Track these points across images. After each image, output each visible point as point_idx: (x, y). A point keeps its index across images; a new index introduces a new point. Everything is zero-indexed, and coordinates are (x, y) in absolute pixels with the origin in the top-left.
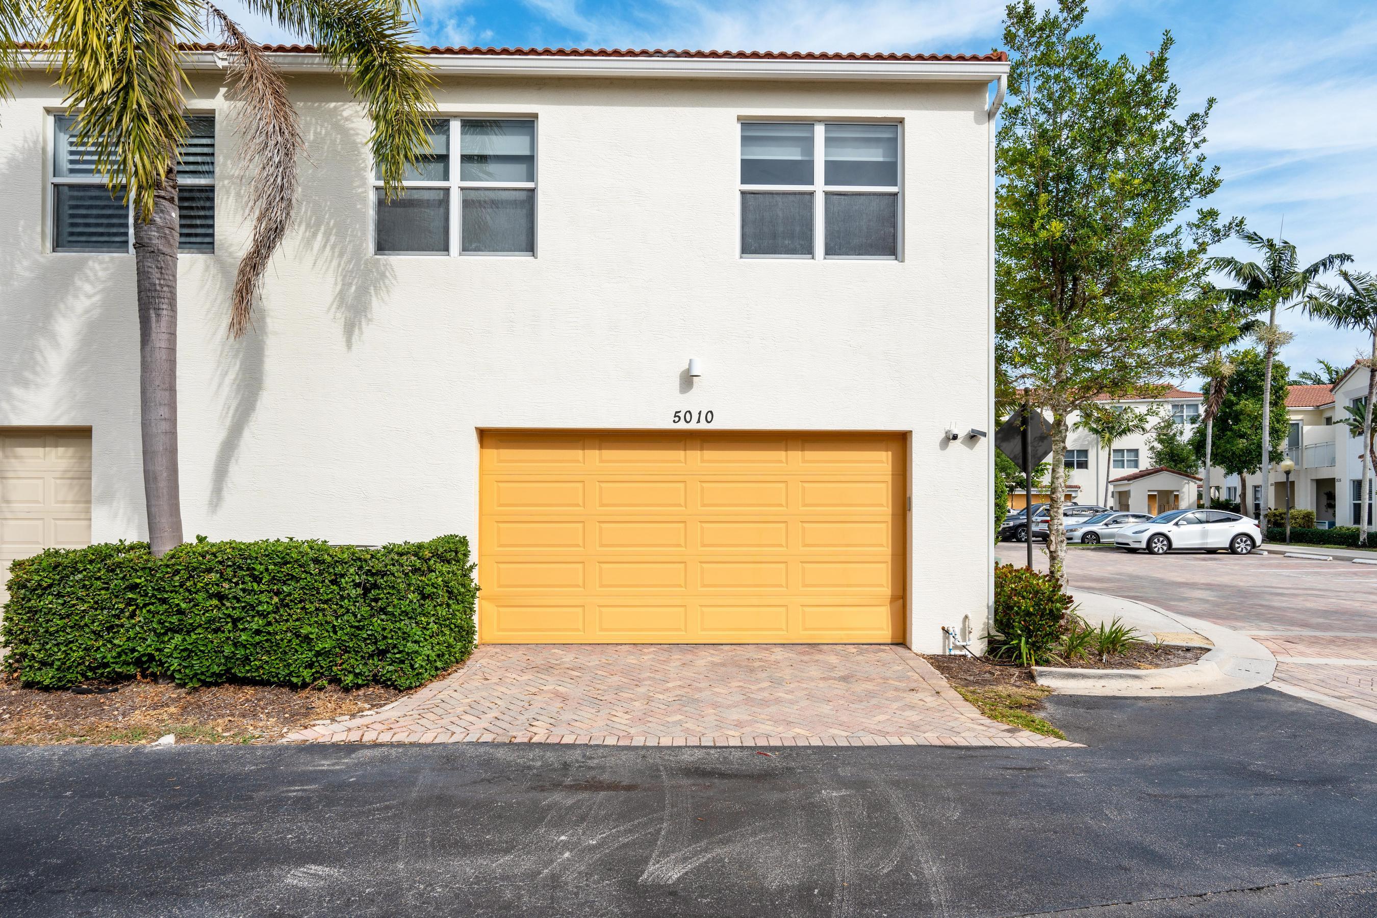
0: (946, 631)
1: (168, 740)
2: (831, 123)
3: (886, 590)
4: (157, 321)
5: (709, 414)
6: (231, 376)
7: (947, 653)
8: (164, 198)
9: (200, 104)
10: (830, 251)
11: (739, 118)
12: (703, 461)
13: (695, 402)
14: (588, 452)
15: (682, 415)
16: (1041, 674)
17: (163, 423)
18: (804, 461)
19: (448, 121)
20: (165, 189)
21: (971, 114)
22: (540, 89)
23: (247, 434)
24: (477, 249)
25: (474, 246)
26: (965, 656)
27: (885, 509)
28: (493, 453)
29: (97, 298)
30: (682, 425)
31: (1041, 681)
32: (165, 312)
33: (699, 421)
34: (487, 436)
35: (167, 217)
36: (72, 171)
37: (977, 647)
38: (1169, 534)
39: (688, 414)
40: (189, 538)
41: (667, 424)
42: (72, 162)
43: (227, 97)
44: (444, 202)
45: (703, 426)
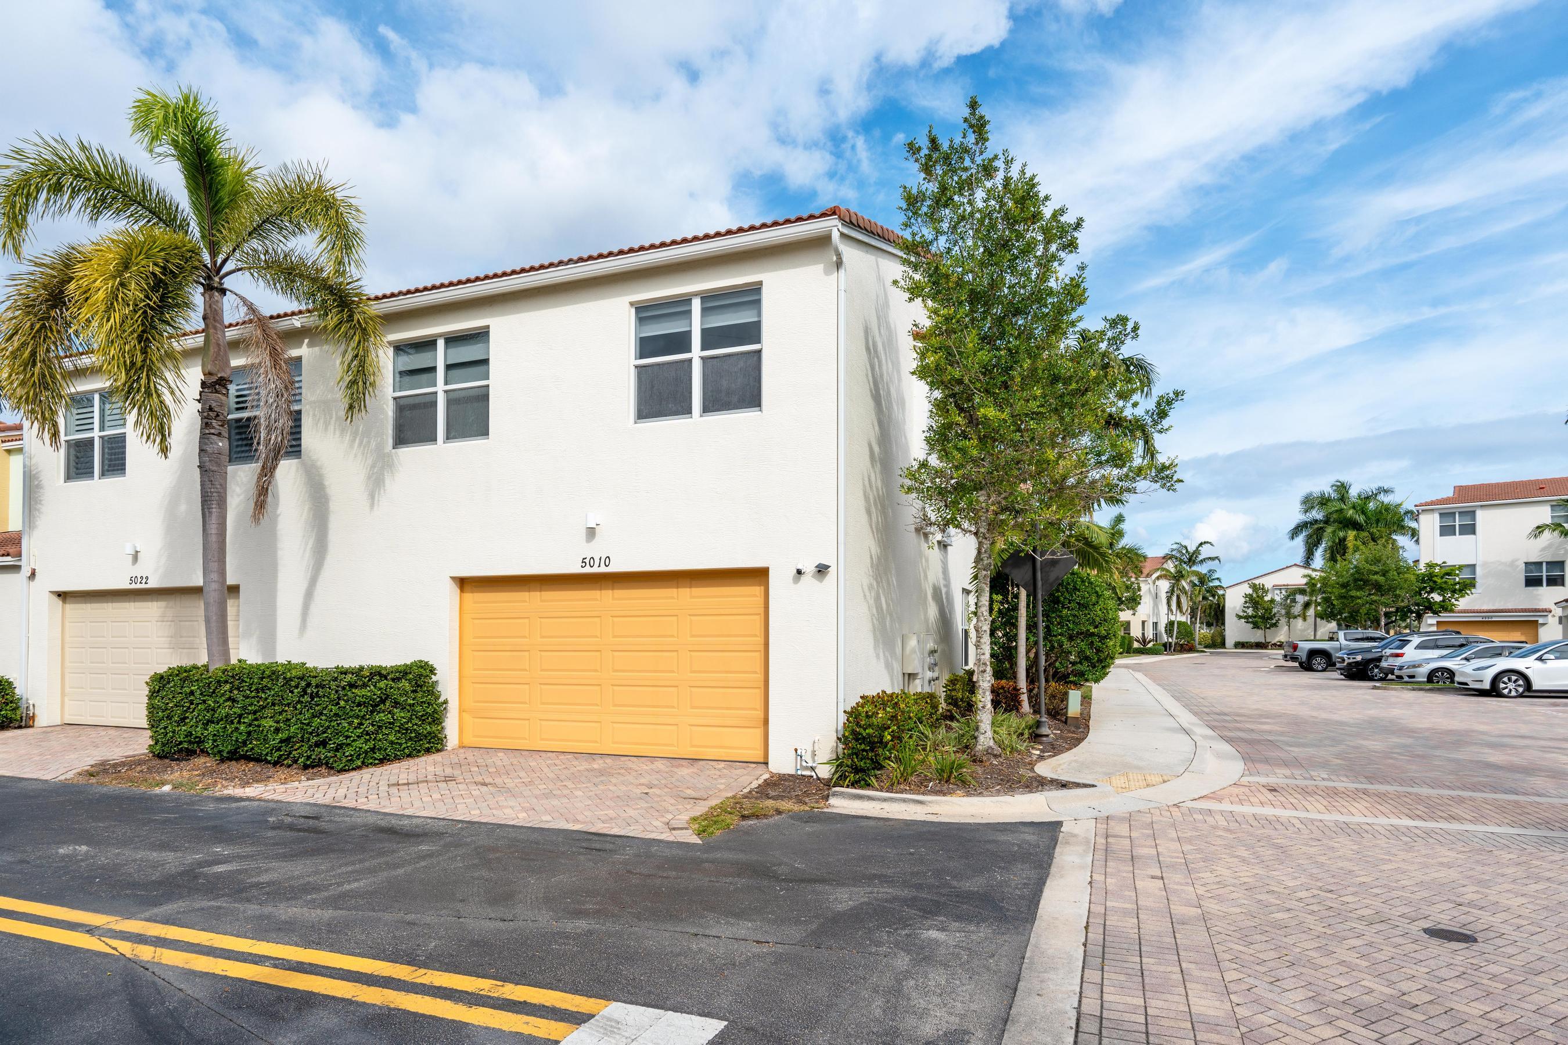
0: (798, 753)
1: (167, 788)
2: (706, 296)
3: (759, 713)
4: (210, 516)
5: (607, 559)
6: (310, 545)
8: (213, 434)
9: (294, 353)
10: (706, 409)
11: (631, 304)
12: (614, 599)
13: (596, 550)
14: (532, 594)
15: (587, 561)
16: (835, 794)
17: (213, 584)
18: (692, 597)
19: (436, 341)
20: (214, 428)
21: (820, 267)
22: (491, 305)
23: (318, 584)
24: (455, 438)
25: (450, 436)
27: (758, 639)
28: (470, 597)
29: (242, 497)
30: (588, 570)
32: (214, 510)
33: (600, 566)
34: (463, 583)
35: (215, 446)
36: (237, 409)
37: (825, 769)
38: (1528, 672)
39: (592, 560)
40: (234, 661)
41: (576, 569)
42: (238, 403)
43: (310, 345)
44: (434, 404)
45: (603, 569)
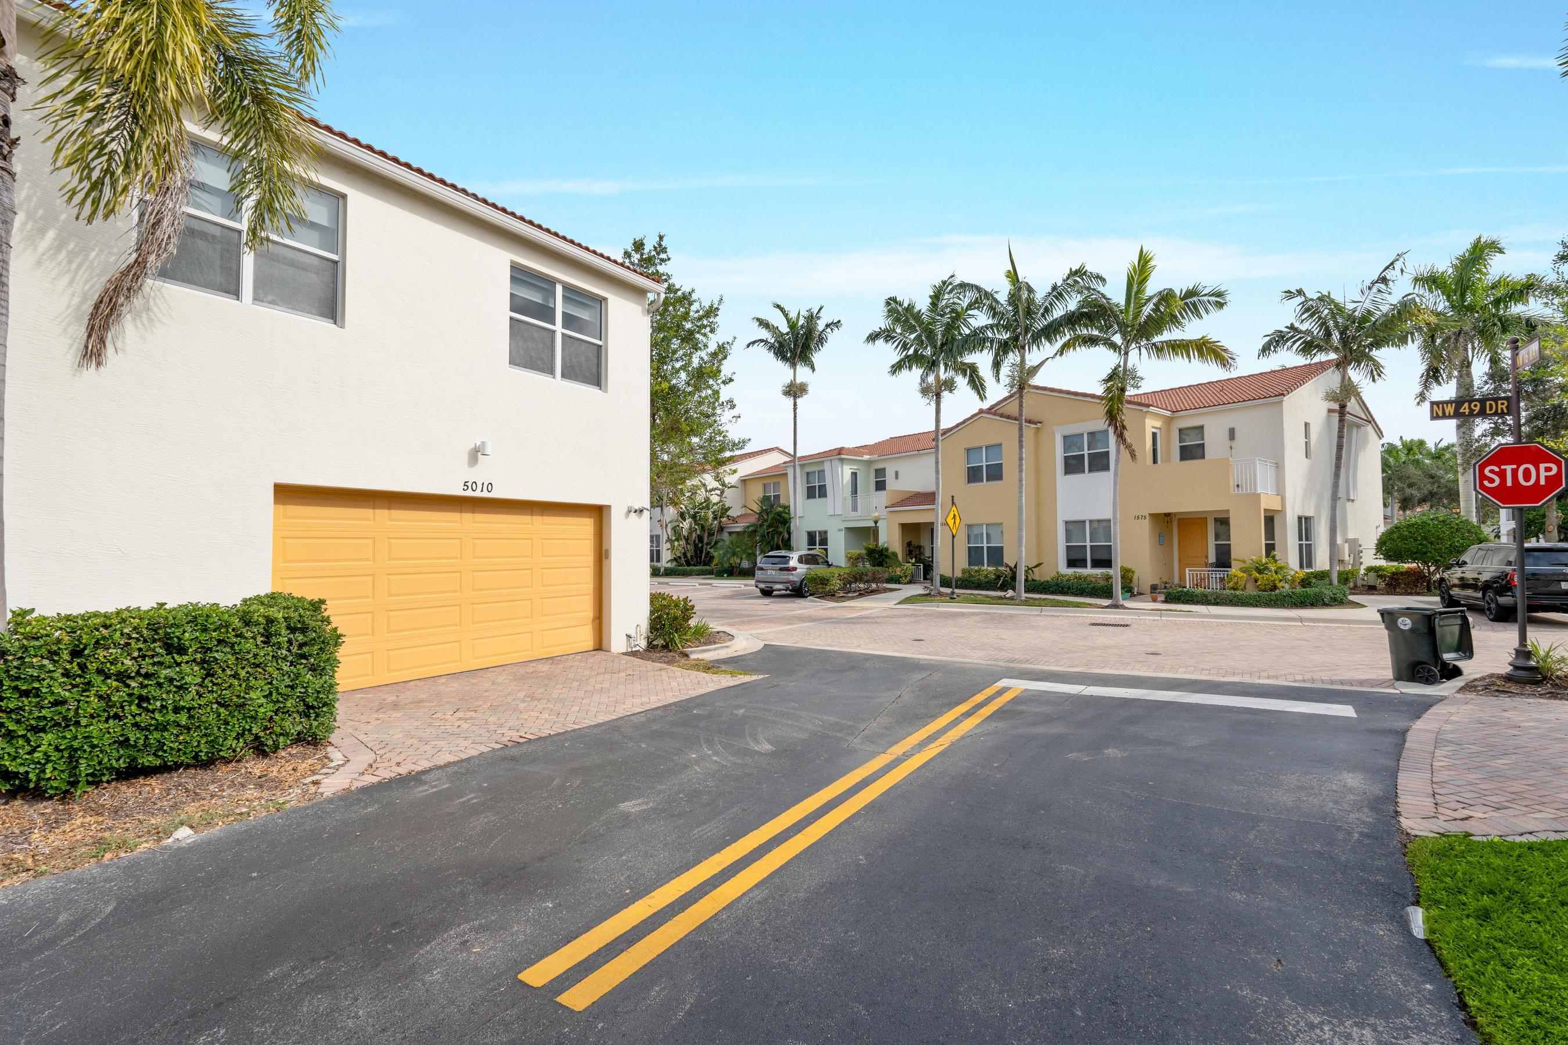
0: (629, 636)
2: (568, 288)
3: (589, 614)
5: (490, 486)
7: (629, 650)
11: (512, 262)
13: (480, 474)
15: (469, 484)
16: (692, 652)
18: (543, 524)
21: (640, 309)
22: (349, 173)
24: (273, 303)
25: (270, 298)
26: (638, 651)
27: (588, 558)
30: (469, 493)
31: (693, 656)
33: (482, 491)
37: (643, 644)
39: (474, 484)
41: (458, 491)
45: (485, 494)
